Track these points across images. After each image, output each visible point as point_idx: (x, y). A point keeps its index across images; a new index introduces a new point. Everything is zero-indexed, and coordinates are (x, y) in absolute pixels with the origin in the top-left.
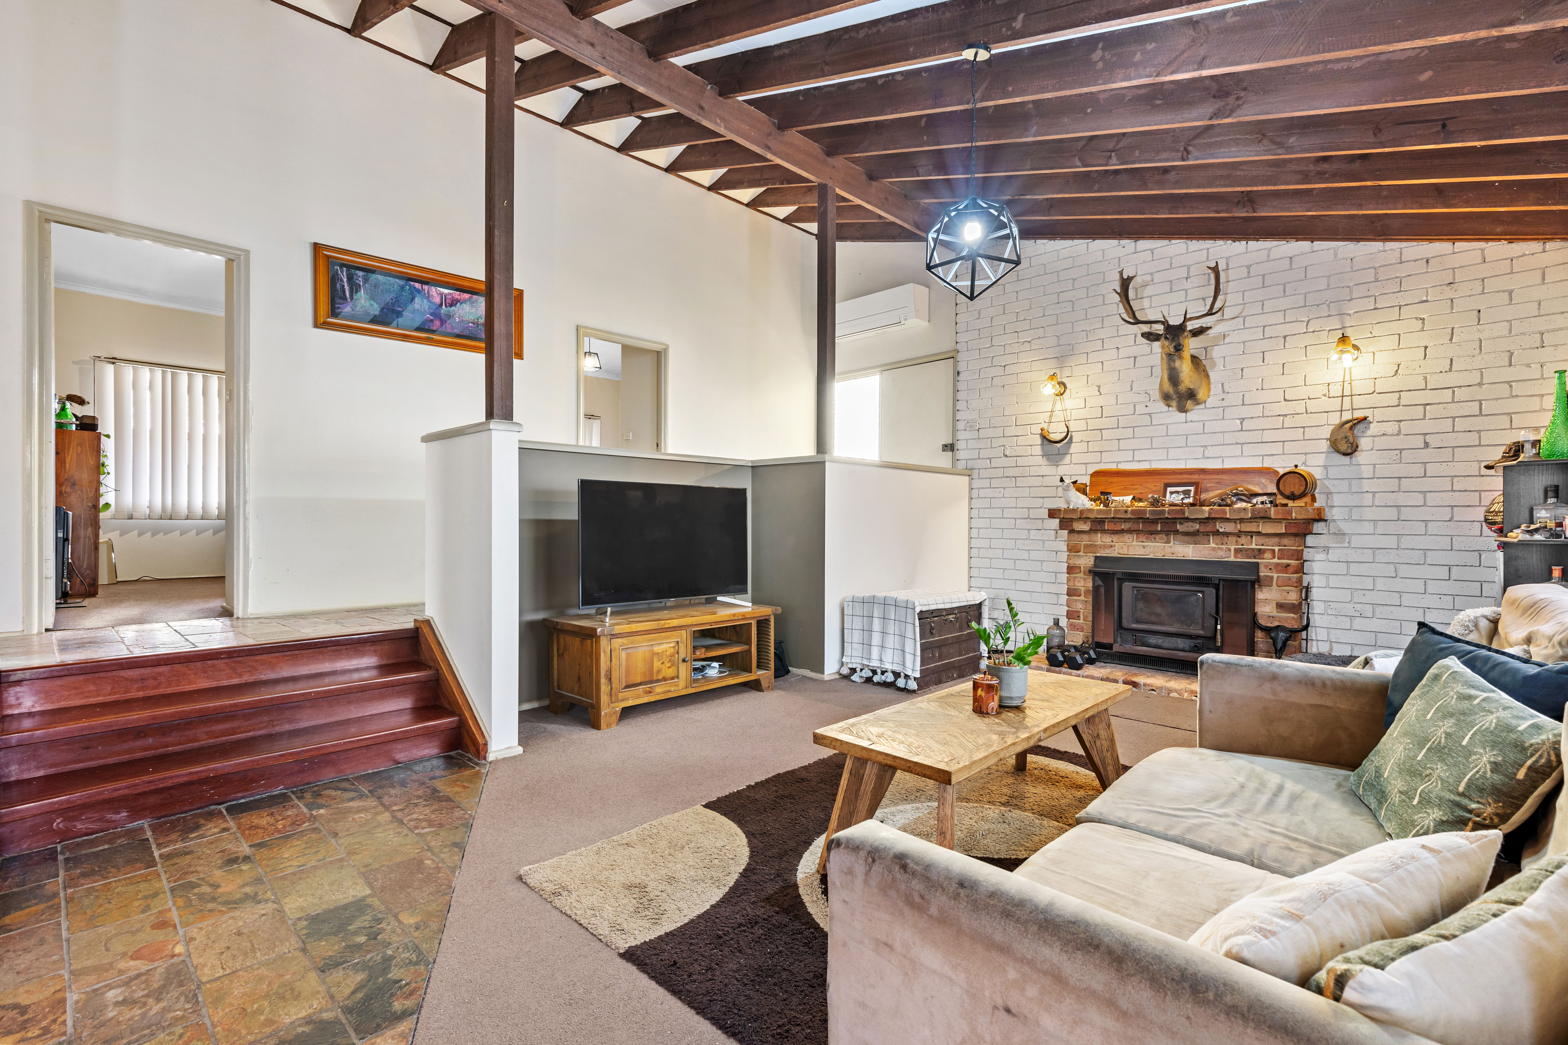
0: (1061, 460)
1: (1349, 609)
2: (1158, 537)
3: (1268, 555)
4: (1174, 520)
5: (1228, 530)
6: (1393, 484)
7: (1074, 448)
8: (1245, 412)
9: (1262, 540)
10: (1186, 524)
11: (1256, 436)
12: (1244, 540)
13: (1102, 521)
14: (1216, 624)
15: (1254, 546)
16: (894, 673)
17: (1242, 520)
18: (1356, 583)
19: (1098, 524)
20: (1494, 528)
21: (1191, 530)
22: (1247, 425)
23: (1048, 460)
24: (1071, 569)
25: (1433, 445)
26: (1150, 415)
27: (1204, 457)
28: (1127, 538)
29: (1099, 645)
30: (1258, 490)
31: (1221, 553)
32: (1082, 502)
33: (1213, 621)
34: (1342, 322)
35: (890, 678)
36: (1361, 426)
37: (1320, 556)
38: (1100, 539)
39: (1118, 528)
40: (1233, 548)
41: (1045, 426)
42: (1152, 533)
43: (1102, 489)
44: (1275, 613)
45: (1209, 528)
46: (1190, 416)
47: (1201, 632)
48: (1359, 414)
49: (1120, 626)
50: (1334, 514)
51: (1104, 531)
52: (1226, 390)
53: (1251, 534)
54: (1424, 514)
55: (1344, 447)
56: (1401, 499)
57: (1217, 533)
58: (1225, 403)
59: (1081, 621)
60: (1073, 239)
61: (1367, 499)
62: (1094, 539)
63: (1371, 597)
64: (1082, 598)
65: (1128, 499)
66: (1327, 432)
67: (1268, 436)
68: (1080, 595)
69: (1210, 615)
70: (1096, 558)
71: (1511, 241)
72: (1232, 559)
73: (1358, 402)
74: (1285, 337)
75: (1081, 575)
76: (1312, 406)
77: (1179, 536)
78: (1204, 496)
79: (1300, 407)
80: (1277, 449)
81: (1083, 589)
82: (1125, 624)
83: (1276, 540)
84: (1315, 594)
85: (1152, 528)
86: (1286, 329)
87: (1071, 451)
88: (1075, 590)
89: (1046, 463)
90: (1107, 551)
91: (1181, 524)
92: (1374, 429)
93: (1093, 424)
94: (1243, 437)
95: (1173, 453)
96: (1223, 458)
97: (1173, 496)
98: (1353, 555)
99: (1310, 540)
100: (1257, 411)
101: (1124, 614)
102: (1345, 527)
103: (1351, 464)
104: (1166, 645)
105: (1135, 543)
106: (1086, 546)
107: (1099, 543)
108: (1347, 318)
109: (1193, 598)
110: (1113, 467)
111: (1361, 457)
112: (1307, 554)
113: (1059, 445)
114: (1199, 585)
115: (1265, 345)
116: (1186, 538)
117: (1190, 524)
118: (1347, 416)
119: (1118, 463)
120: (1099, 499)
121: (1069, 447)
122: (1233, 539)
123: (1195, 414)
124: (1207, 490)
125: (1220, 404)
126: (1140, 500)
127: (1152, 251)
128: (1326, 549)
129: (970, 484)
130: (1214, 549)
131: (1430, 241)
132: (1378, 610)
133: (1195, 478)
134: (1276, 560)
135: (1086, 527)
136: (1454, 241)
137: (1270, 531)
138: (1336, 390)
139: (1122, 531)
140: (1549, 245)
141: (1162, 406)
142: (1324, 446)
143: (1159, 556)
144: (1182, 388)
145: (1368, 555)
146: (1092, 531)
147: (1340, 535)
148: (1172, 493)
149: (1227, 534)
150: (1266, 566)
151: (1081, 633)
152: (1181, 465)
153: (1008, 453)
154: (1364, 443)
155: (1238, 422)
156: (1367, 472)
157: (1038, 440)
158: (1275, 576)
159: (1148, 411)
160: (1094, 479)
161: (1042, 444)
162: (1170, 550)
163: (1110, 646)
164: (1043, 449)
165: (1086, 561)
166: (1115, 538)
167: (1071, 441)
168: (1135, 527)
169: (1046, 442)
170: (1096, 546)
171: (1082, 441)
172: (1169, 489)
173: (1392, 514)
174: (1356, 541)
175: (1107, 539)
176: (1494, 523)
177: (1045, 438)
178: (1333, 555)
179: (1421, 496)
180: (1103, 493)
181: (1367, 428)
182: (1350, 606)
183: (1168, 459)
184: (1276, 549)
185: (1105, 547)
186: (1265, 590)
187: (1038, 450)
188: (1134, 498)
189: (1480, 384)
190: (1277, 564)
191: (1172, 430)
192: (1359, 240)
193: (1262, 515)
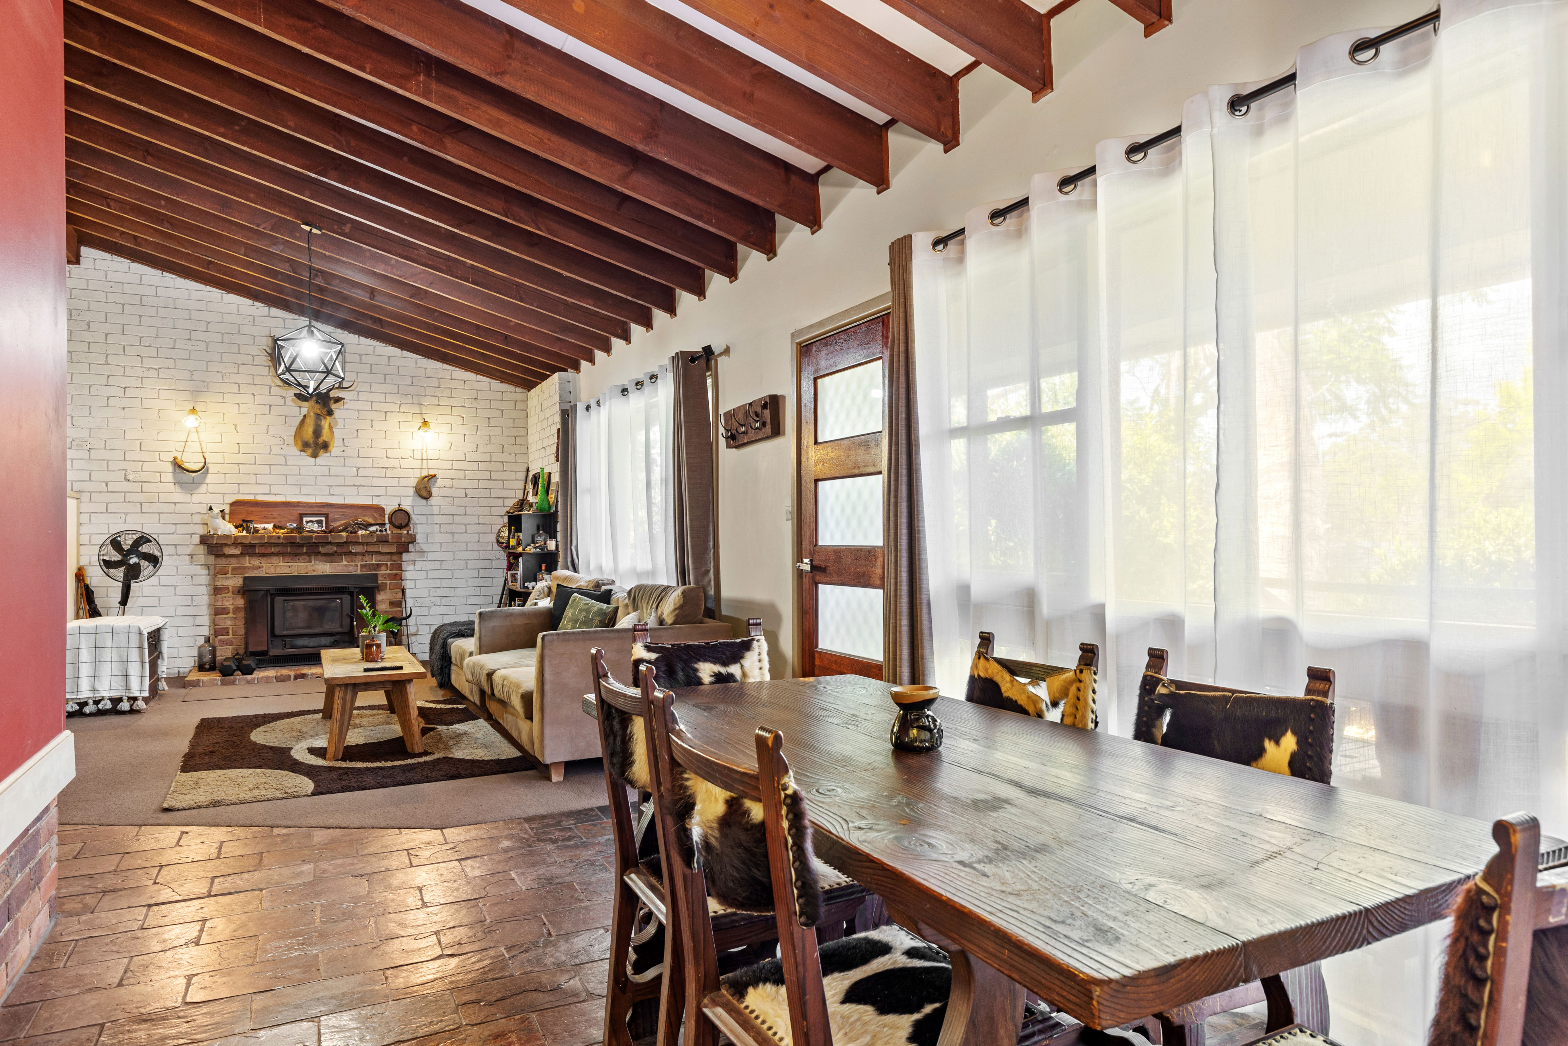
0: (196, 489)
1: (427, 602)
2: (301, 558)
3: (383, 568)
4: (317, 545)
5: (358, 551)
6: (449, 519)
7: (210, 478)
8: (360, 462)
9: (379, 557)
10: (327, 547)
11: (368, 481)
12: (367, 558)
13: (252, 546)
14: (352, 621)
15: (374, 562)
16: (112, 700)
17: (367, 544)
18: (432, 584)
19: (249, 549)
20: (503, 546)
21: (331, 551)
22: (362, 472)
23: (181, 487)
24: (217, 591)
25: (469, 495)
26: (285, 456)
27: (330, 494)
28: (275, 560)
29: (254, 654)
30: (371, 521)
31: (351, 568)
32: (227, 528)
33: (349, 620)
34: (421, 409)
35: (109, 705)
36: (432, 480)
37: (411, 567)
38: (247, 562)
39: (268, 551)
40: (359, 564)
41: (179, 455)
42: (296, 555)
43: (243, 517)
44: (388, 609)
45: (344, 550)
46: (319, 460)
47: (340, 630)
48: (432, 472)
49: (273, 635)
50: (419, 538)
51: (253, 555)
52: (346, 444)
53: (372, 553)
54: (465, 537)
55: (425, 494)
56: (454, 529)
57: (350, 553)
58: (345, 454)
59: (231, 636)
60: (206, 285)
61: (436, 528)
62: (243, 562)
63: (440, 592)
64: (231, 615)
65: (270, 526)
66: (413, 482)
67: (376, 482)
68: (228, 613)
69: (348, 615)
70: (245, 578)
71: (502, 382)
72: (359, 572)
73: (432, 464)
74: (386, 412)
75: (230, 594)
76: (404, 464)
77: (319, 557)
78: (333, 525)
79: (396, 463)
80: (381, 491)
81: (231, 607)
82: (277, 632)
83: (389, 557)
84: (408, 593)
85: (299, 551)
86: (387, 407)
87: (208, 480)
88: (224, 608)
89: (178, 490)
90: (255, 572)
91: (322, 547)
92: (440, 482)
93: (229, 458)
94: (359, 481)
95: (305, 490)
96: (344, 496)
97: (309, 524)
98: (430, 566)
99: (405, 556)
100: (368, 462)
101: (276, 624)
102: (425, 547)
103: (427, 505)
104: (311, 644)
105: (281, 564)
106: (234, 569)
107: (248, 565)
108: (423, 407)
109: (333, 604)
110: (251, 498)
111: (433, 501)
112: (405, 566)
113: (193, 474)
114: (335, 593)
115: (373, 415)
116: (325, 558)
117: (330, 547)
118: (425, 473)
119: (256, 494)
120: (241, 526)
121: (205, 478)
122: (360, 557)
123: (323, 458)
124: (335, 520)
125: (342, 454)
126: (280, 528)
127: (284, 319)
128: (414, 562)
129: (78, 508)
130: (346, 565)
131: (466, 370)
132: (444, 599)
133: (324, 510)
134: (388, 572)
135: (237, 551)
136: (477, 374)
137: (387, 551)
138: (418, 455)
139: (272, 554)
140: (518, 389)
141: (295, 451)
142: (411, 491)
143: (303, 573)
144: (321, 440)
145: (437, 565)
146: (243, 554)
147: (422, 552)
148: (307, 522)
149: (356, 554)
150: (382, 576)
151: (231, 647)
152: (312, 500)
153: (130, 477)
154: (434, 491)
155: (355, 469)
156: (436, 510)
157: (170, 468)
158: (388, 582)
159: (282, 452)
160: (233, 508)
161: (174, 472)
162: (312, 568)
163: (264, 653)
164: (174, 478)
165: (234, 581)
166: (263, 560)
167: (207, 471)
168: (283, 550)
169: (178, 470)
170: (244, 568)
171: (218, 473)
172: (305, 519)
173: (449, 538)
174: (431, 556)
175: (256, 562)
176: (503, 543)
177: (177, 465)
178: (419, 566)
179: (463, 526)
180: (244, 521)
181: (436, 482)
182: (428, 599)
183: (300, 494)
184: (389, 563)
185: (253, 568)
186: (382, 593)
187: (169, 477)
188: (274, 526)
189: (490, 461)
190: (390, 574)
191: (304, 470)
192: (429, 358)
193: (383, 539)
